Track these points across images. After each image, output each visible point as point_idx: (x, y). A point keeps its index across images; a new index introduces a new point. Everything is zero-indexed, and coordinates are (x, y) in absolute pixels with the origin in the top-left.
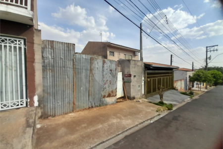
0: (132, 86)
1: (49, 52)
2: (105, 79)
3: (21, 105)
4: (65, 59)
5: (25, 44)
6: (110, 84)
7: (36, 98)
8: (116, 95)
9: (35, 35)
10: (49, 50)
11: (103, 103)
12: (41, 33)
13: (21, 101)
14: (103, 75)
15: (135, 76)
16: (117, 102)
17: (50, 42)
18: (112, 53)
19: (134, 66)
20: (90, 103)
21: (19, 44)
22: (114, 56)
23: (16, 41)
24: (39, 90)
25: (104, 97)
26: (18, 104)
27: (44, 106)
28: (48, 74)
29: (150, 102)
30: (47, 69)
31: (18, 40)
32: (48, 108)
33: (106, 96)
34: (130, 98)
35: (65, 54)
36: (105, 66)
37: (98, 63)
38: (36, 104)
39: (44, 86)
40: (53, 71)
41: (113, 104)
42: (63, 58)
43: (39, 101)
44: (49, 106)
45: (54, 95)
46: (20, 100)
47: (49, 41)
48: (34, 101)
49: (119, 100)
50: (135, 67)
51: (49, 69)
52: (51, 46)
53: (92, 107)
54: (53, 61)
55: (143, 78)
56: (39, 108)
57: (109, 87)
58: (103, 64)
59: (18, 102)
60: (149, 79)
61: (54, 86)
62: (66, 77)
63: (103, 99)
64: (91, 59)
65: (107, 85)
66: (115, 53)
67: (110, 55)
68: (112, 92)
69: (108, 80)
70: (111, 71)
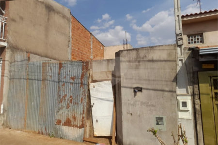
6: (71, 101)
7: (2, 107)
8: (83, 126)
9: (6, 54)
11: (57, 133)
14: (59, 87)
15: (138, 91)
18: (199, 37)
24: (4, 100)
25: (59, 122)
33: (63, 122)
36: (62, 71)
37: (51, 69)
38: (2, 111)
53: (42, 133)
56: (3, 116)
58: (60, 69)
64: (44, 64)
65: (64, 104)
66: (205, 34)
67: (189, 43)
68: (75, 118)
69: (66, 95)
70: (73, 78)
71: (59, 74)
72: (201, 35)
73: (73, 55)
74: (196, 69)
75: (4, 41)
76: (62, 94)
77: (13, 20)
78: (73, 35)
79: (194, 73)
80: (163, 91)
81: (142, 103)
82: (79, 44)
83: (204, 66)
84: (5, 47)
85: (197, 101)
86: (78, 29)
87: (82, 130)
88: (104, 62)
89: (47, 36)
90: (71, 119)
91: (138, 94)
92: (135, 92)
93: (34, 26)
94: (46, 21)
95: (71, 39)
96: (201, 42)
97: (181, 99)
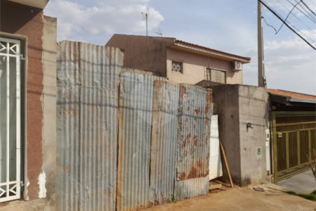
0: (242, 152)
1: (70, 69)
2: (185, 133)
3: (11, 194)
4: (102, 85)
5: (22, 51)
6: (196, 143)
7: (42, 179)
8: (208, 173)
9: (45, 31)
10: (70, 65)
11: (179, 194)
12: (56, 27)
13: (11, 186)
14: (180, 123)
15: (248, 126)
16: (210, 191)
17: (72, 46)
18: (179, 66)
19: (246, 100)
20: (151, 194)
21: (11, 52)
22: (181, 71)
23: (5, 44)
24: (49, 159)
25: (183, 177)
26: (4, 191)
27: (58, 198)
28: (67, 121)
29: (291, 193)
30: (65, 109)
31: (8, 41)
32: (64, 203)
33: (187, 174)
34: (238, 181)
35: (102, 73)
36: (185, 99)
37: (169, 93)
38: (42, 193)
39: (59, 150)
40: (78, 113)
41: (201, 196)
42: (98, 82)
43: (47, 186)
44: (67, 199)
45: (78, 172)
46: (8, 183)
47: (70, 43)
48: (38, 186)
49: (214, 186)
50: (248, 104)
51: (70, 109)
52: (75, 55)
53: (157, 203)
54: (77, 90)
55: (267, 131)
56: (49, 203)
57: (192, 152)
58: (181, 96)
59: (4, 188)
60: (280, 133)
61: (79, 149)
62: (104, 128)
63: (181, 183)
64: (158, 83)
65: (188, 148)
66: (185, 65)
68: (200, 165)
69: (190, 135)
70: (197, 111)
71: (181, 104)
72: (181, 64)
79: (270, 111)
80: (260, 125)
81: (251, 138)
83: (273, 107)
85: (272, 133)
87: (206, 178)
90: (195, 166)
91: (249, 129)
92: (248, 127)
96: (180, 71)
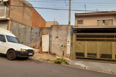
6: (35, 40)
8: (39, 48)
9: (9, 22)
16: (39, 53)
22: (82, 23)
33: (32, 47)
34: (51, 54)
64: (25, 28)
65: (33, 41)
67: (78, 24)
68: (36, 46)
70: (36, 33)
71: (31, 31)
73: (32, 24)
74: (72, 32)
75: (9, 17)
76: (32, 38)
77: (12, 9)
78: (33, 16)
79: (72, 33)
81: (58, 41)
82: (35, 19)
83: (75, 32)
84: (9, 20)
85: (72, 41)
86: (35, 13)
87: (39, 50)
88: (45, 28)
89: (23, 16)
90: (35, 46)
92: (56, 38)
93: (19, 12)
94: (23, 9)
95: (32, 18)
97: (68, 40)
